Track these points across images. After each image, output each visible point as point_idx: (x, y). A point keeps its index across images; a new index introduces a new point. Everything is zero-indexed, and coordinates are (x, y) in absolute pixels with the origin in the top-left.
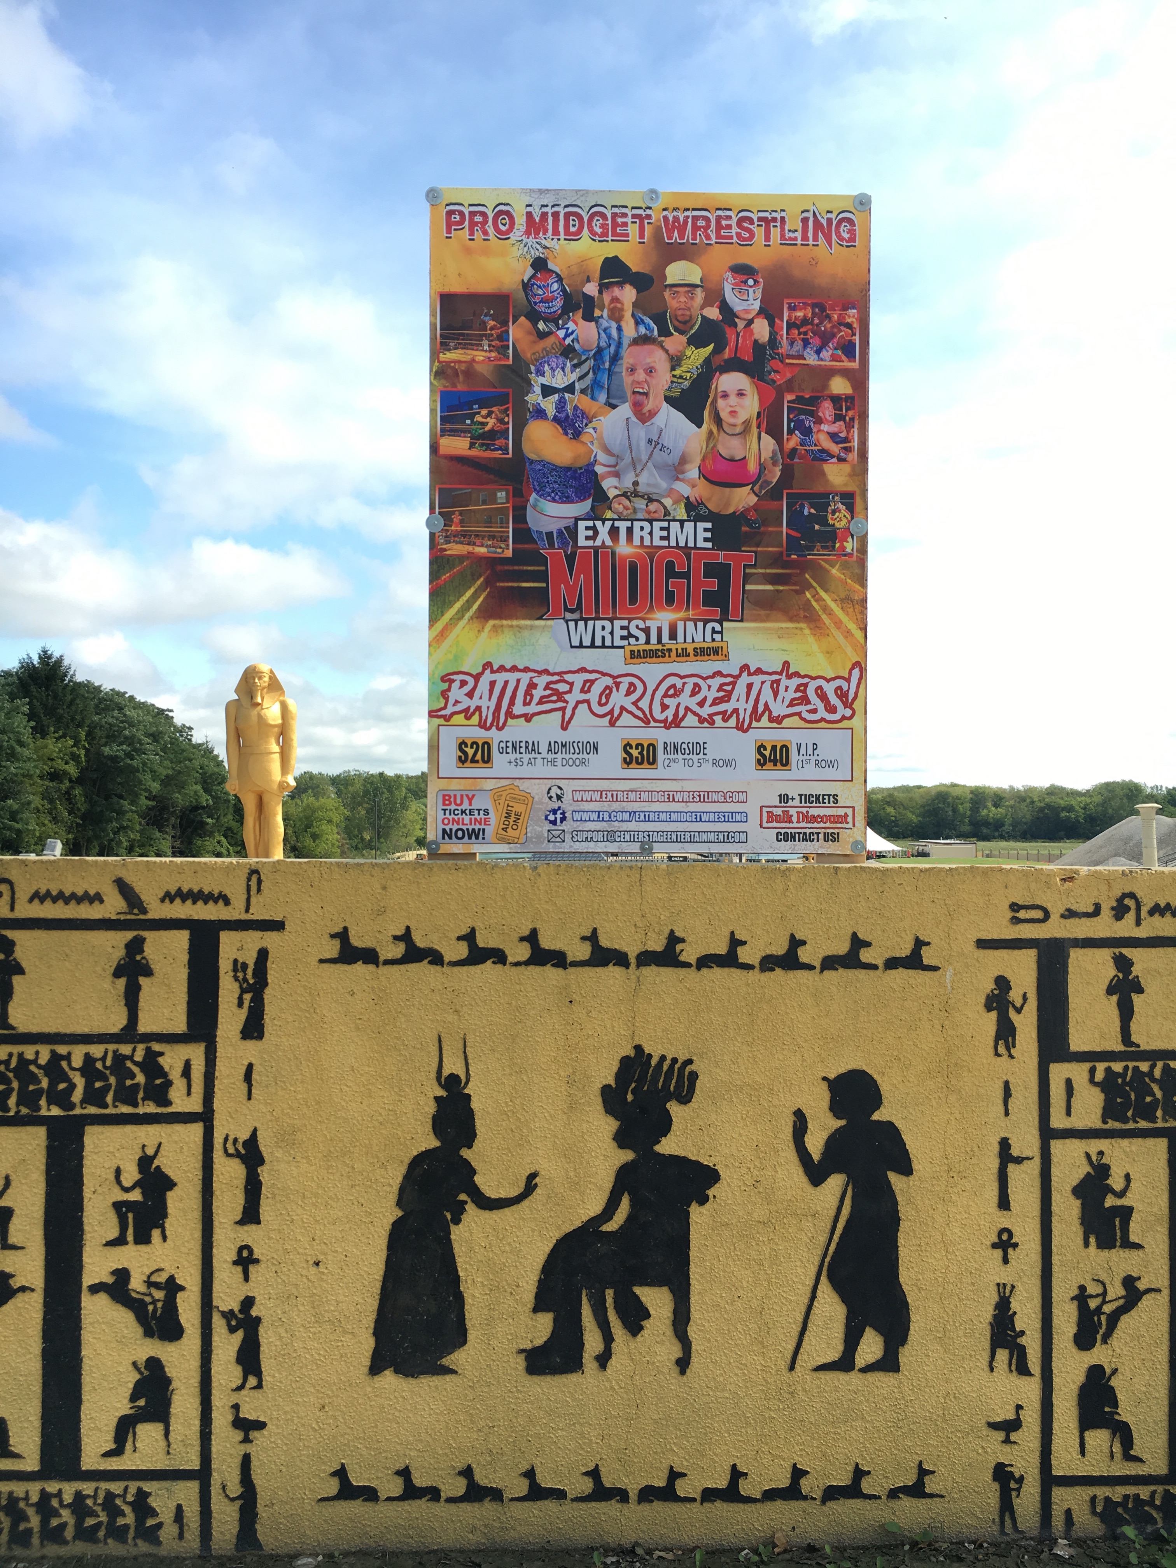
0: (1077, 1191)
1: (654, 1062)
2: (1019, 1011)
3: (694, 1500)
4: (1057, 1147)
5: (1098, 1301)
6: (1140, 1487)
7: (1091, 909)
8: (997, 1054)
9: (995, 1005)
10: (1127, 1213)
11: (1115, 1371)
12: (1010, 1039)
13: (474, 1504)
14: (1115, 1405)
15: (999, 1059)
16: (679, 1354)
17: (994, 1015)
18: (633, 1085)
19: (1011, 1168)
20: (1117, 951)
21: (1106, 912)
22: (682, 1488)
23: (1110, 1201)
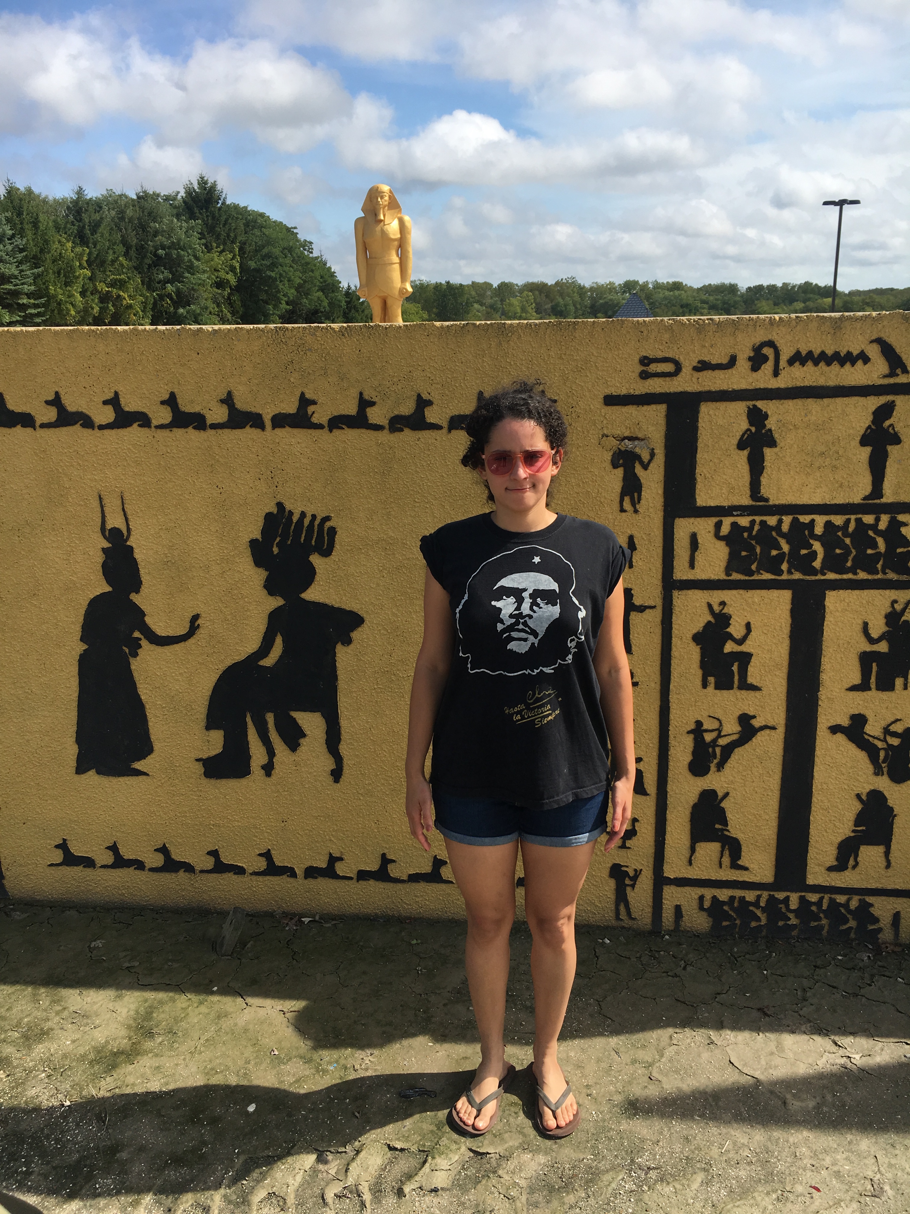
0: (697, 638)
1: (295, 518)
2: (645, 467)
3: (351, 878)
4: (680, 599)
5: (714, 735)
6: (747, 892)
7: (725, 361)
8: (622, 510)
9: (621, 462)
10: (745, 659)
11: (727, 795)
12: (636, 495)
13: (172, 874)
14: (725, 822)
15: (624, 514)
16: (334, 767)
17: (620, 472)
18: (278, 539)
19: (633, 615)
20: (751, 403)
21: (743, 364)
22: (340, 869)
23: (729, 647)
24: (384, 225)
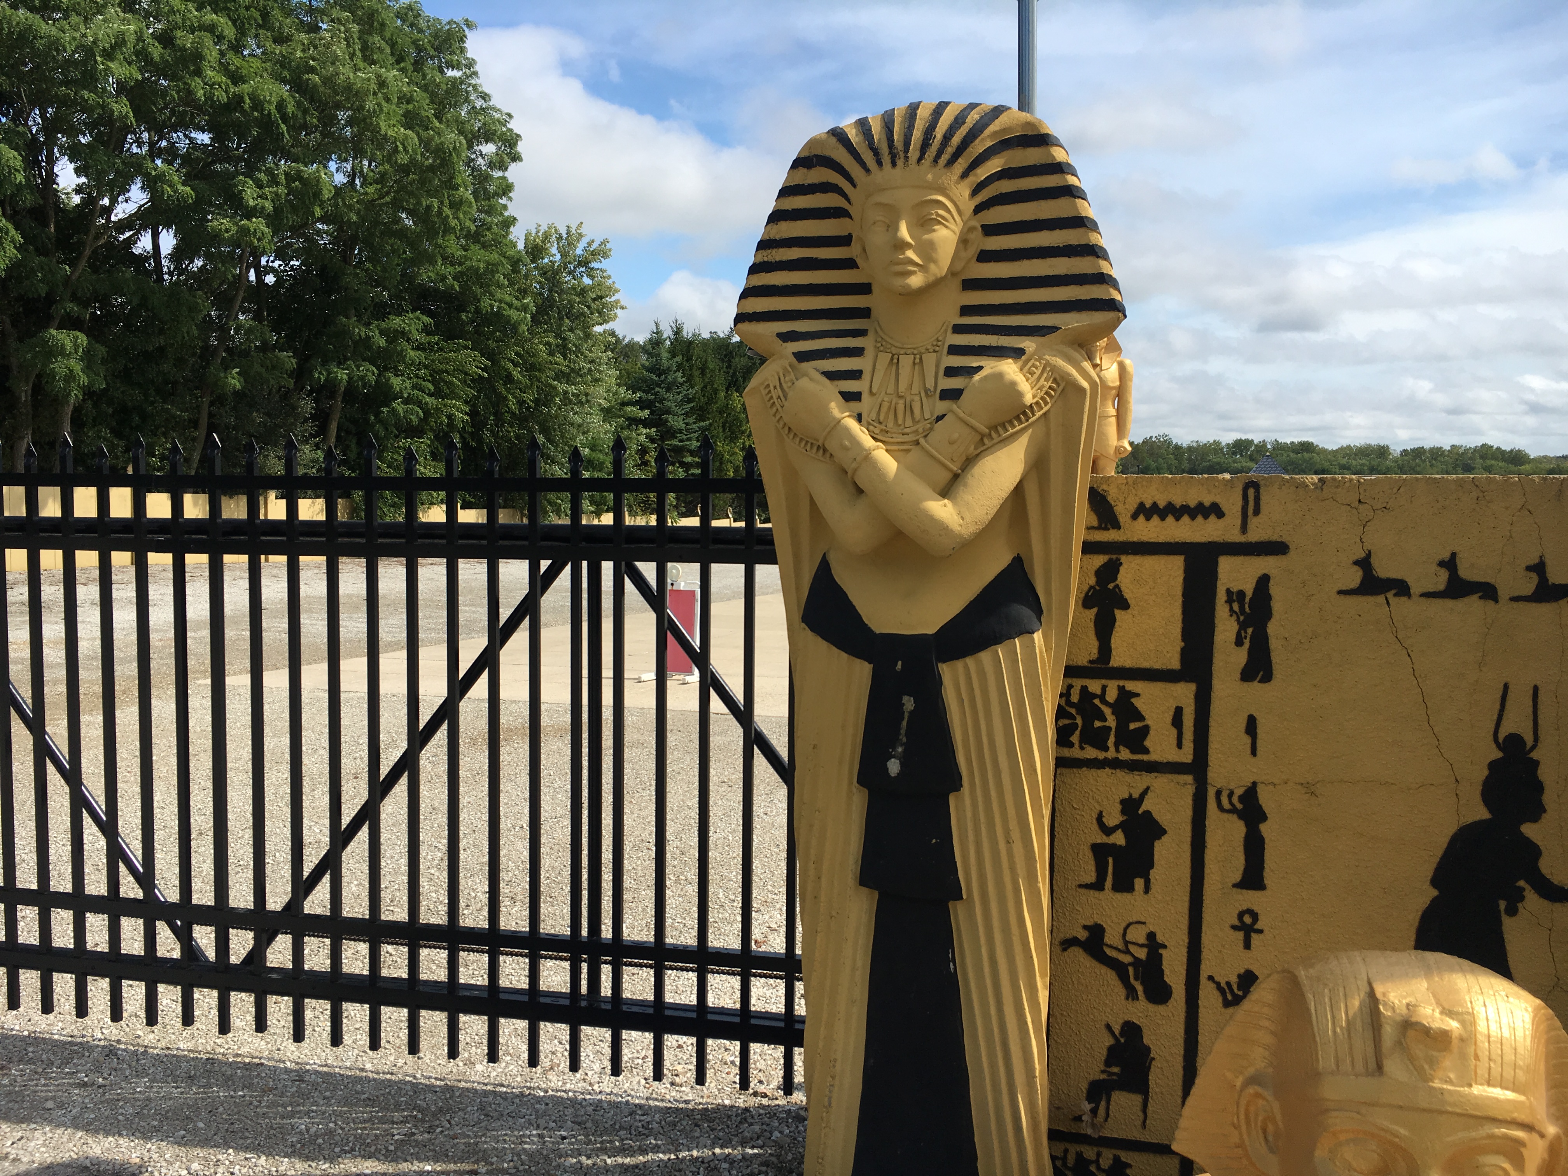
24: (1101, 370)
